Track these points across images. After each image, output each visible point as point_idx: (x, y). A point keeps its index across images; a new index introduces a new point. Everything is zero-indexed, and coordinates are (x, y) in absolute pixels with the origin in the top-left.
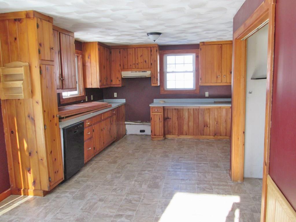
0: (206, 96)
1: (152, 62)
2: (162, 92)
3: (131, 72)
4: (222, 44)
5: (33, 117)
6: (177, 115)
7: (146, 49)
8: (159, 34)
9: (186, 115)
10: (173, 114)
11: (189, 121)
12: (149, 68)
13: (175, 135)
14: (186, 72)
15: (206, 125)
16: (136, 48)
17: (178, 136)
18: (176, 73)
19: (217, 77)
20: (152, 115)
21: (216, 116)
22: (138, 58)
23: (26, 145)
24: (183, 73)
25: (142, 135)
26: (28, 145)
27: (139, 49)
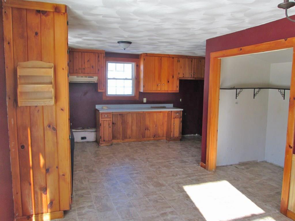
0: (144, 102)
1: (99, 68)
2: (104, 98)
3: (77, 77)
4: (161, 57)
5: (55, 127)
6: (121, 120)
7: (94, 54)
8: (130, 43)
9: (130, 120)
10: (117, 120)
11: (132, 126)
12: (95, 74)
13: (120, 139)
14: (126, 79)
15: (147, 129)
16: (83, 52)
17: (123, 140)
18: (117, 80)
19: (157, 85)
20: (101, 120)
21: (155, 120)
22: (85, 63)
23: (42, 161)
24: (123, 80)
25: (83, 142)
26: (45, 160)
27: (86, 54)
